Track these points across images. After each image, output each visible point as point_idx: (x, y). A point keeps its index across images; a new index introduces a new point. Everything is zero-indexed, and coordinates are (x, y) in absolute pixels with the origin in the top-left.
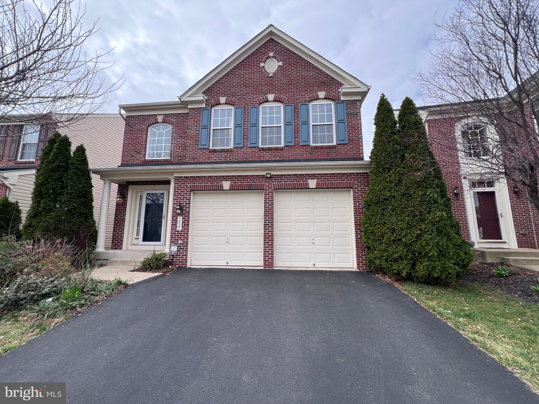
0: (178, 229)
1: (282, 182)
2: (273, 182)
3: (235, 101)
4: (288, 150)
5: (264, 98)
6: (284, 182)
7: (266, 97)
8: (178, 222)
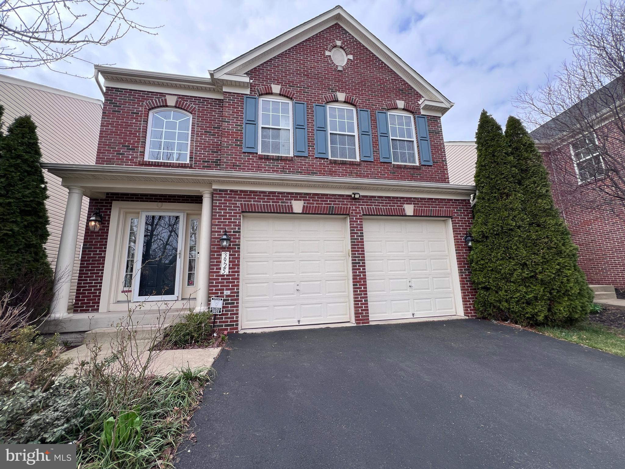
0: (222, 272)
1: (372, 205)
2: (361, 205)
3: (294, 93)
4: (366, 167)
6: (375, 205)
7: (334, 95)
8: (223, 261)
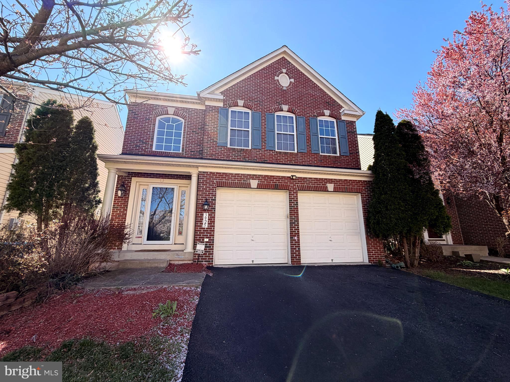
0: (203, 226)
1: (304, 184)
2: (297, 183)
3: (253, 106)
4: (301, 156)
5: (279, 107)
6: (306, 184)
7: (280, 107)
8: (204, 219)
